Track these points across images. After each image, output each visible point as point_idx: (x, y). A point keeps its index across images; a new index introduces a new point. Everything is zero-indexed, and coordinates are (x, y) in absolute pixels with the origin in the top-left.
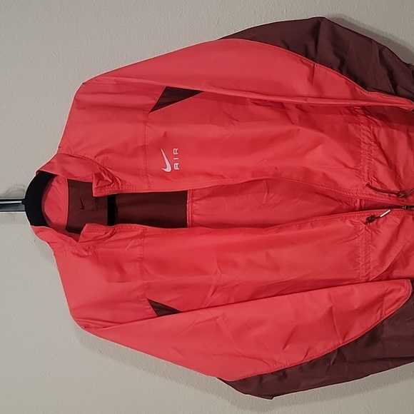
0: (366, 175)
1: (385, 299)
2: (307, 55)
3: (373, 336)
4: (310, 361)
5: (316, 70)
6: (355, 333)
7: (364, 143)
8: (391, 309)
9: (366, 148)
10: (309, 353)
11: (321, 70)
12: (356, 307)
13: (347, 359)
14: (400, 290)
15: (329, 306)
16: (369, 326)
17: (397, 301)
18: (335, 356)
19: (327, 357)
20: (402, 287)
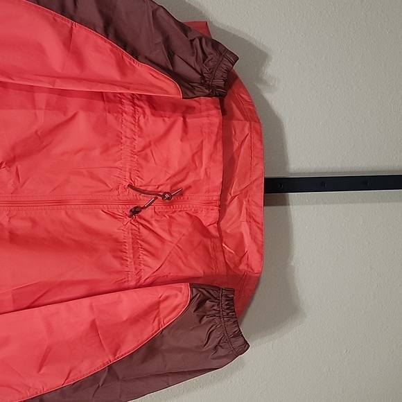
0: (128, 174)
1: (161, 307)
2: (63, 11)
3: (151, 348)
4: (74, 384)
5: (74, 31)
6: (128, 347)
7: (126, 137)
8: (170, 317)
9: (128, 143)
10: (71, 375)
11: (81, 32)
12: (125, 318)
13: (120, 378)
14: (176, 296)
15: (91, 319)
16: (146, 337)
17: (175, 308)
18: (105, 375)
19: (94, 377)
20: (179, 293)
